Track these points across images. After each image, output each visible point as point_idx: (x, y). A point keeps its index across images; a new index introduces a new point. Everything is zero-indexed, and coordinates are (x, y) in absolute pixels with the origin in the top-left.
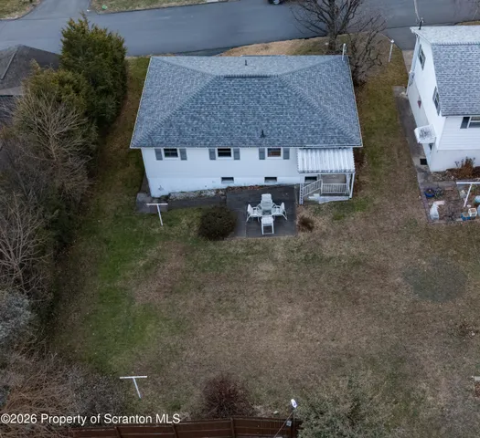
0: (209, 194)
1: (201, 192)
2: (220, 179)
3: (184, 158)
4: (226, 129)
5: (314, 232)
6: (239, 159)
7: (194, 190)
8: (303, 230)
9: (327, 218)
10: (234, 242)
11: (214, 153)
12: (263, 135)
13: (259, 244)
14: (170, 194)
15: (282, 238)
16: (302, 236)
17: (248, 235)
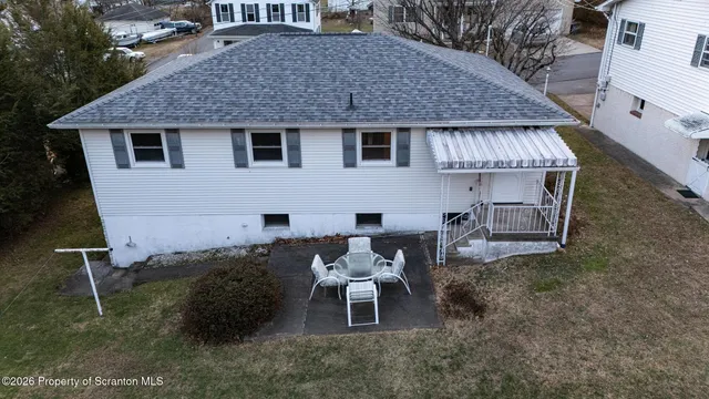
0: (233, 253)
1: (218, 251)
2: (260, 221)
3: (178, 164)
4: (273, 97)
5: (488, 318)
6: (298, 165)
7: (203, 249)
8: (458, 315)
9: (515, 289)
10: (268, 345)
11: (243, 148)
12: (351, 106)
13: (337, 349)
14: (150, 258)
15: (403, 334)
16: (459, 329)
17: (310, 328)
